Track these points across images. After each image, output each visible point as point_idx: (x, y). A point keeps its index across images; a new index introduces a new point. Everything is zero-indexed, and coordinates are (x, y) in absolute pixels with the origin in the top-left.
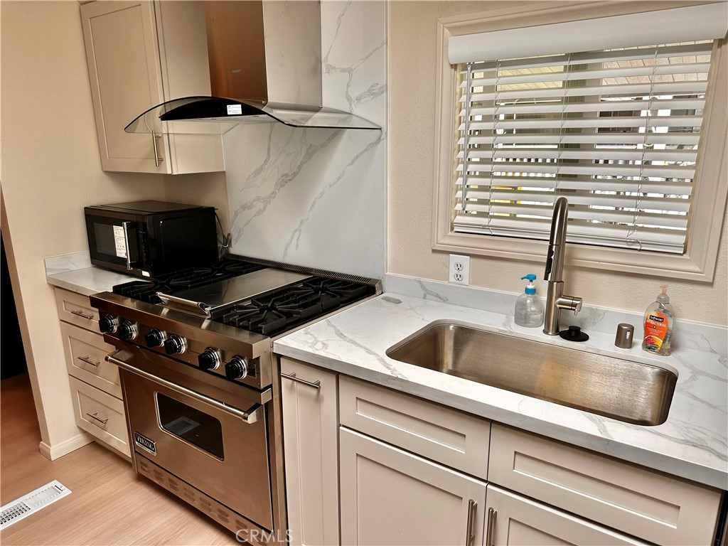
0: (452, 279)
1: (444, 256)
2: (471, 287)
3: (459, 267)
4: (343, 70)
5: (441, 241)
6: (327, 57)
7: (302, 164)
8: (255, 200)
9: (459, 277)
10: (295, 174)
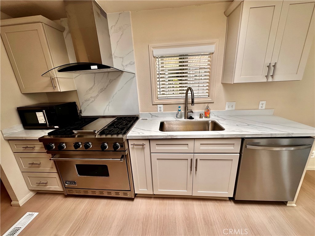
0: (159, 111)
1: (156, 106)
2: (164, 112)
3: (160, 108)
4: (120, 58)
5: (155, 102)
6: (114, 54)
7: (108, 85)
8: (90, 98)
9: (160, 110)
10: (105, 88)
